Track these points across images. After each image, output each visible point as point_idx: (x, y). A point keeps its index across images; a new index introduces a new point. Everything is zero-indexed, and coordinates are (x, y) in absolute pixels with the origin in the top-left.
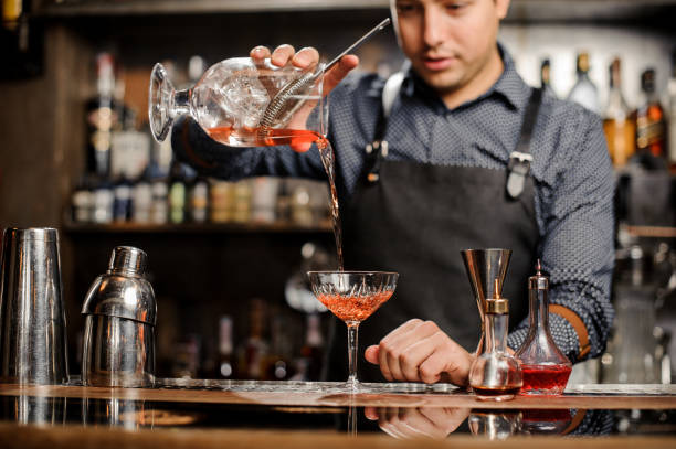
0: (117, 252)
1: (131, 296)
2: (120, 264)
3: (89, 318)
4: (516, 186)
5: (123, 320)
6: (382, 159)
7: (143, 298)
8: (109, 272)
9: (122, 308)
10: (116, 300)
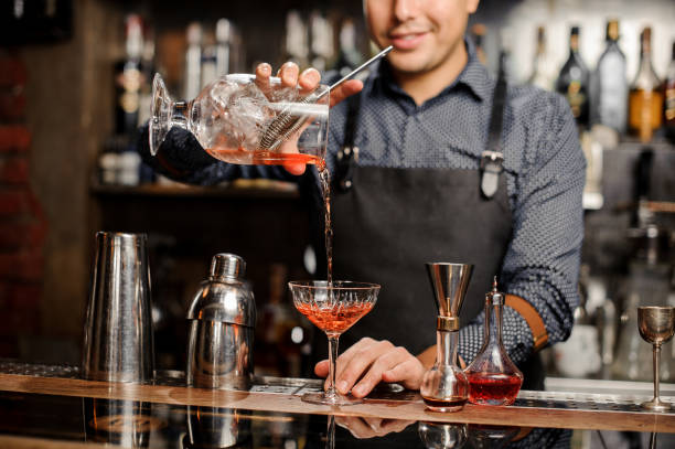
0: (217, 259)
1: (230, 301)
2: (220, 270)
3: (195, 323)
4: (490, 185)
5: (225, 324)
6: (355, 165)
7: (242, 302)
8: (211, 279)
9: (223, 314)
10: (216, 305)
